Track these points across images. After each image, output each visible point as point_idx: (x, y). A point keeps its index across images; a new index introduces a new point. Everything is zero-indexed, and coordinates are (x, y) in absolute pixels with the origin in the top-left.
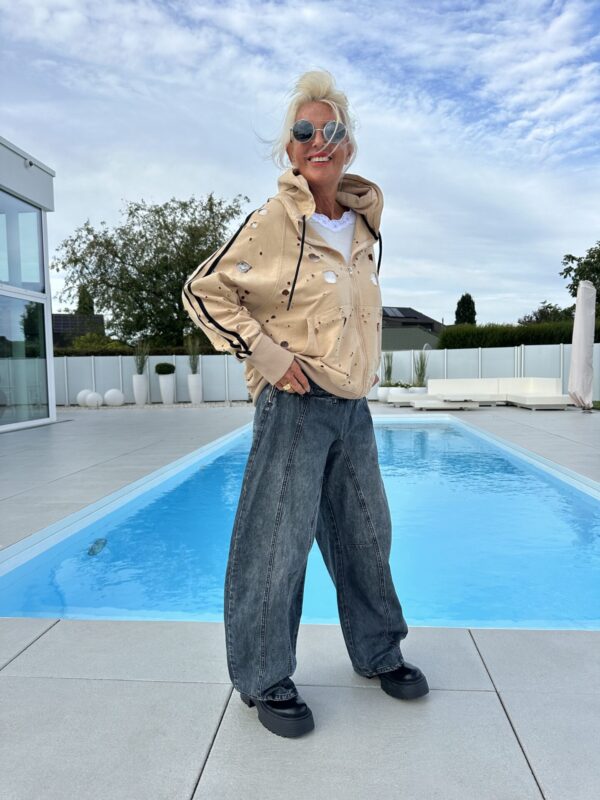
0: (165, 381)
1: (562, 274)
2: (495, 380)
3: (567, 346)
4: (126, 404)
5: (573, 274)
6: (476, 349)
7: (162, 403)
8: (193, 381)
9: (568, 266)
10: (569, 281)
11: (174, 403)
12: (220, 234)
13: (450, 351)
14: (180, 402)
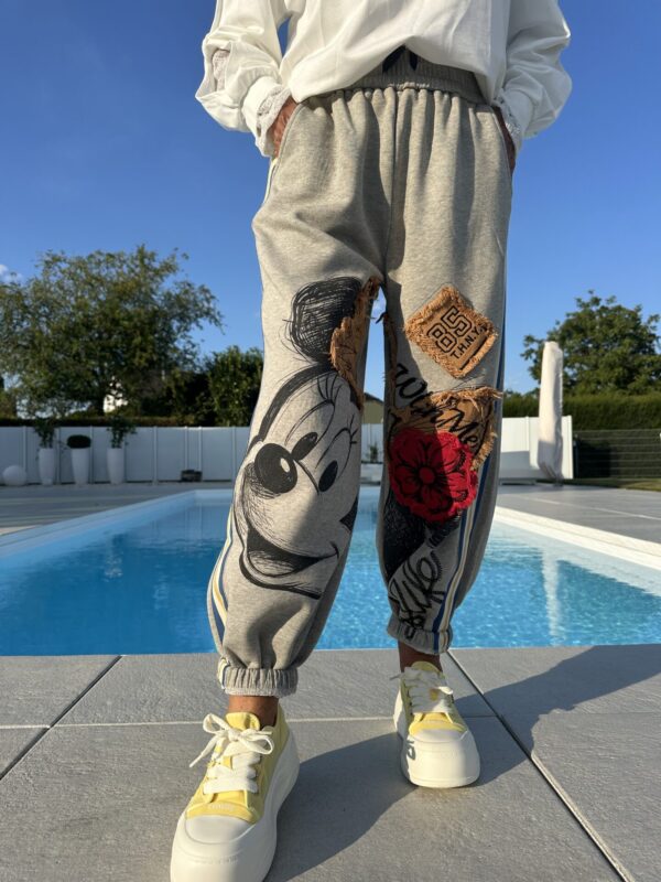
0: (79, 456)
1: (522, 355)
3: (534, 419)
4: (30, 484)
5: (534, 356)
7: (73, 483)
8: (114, 456)
9: (529, 348)
10: (530, 363)
11: (89, 483)
12: (151, 290)
14: (96, 483)
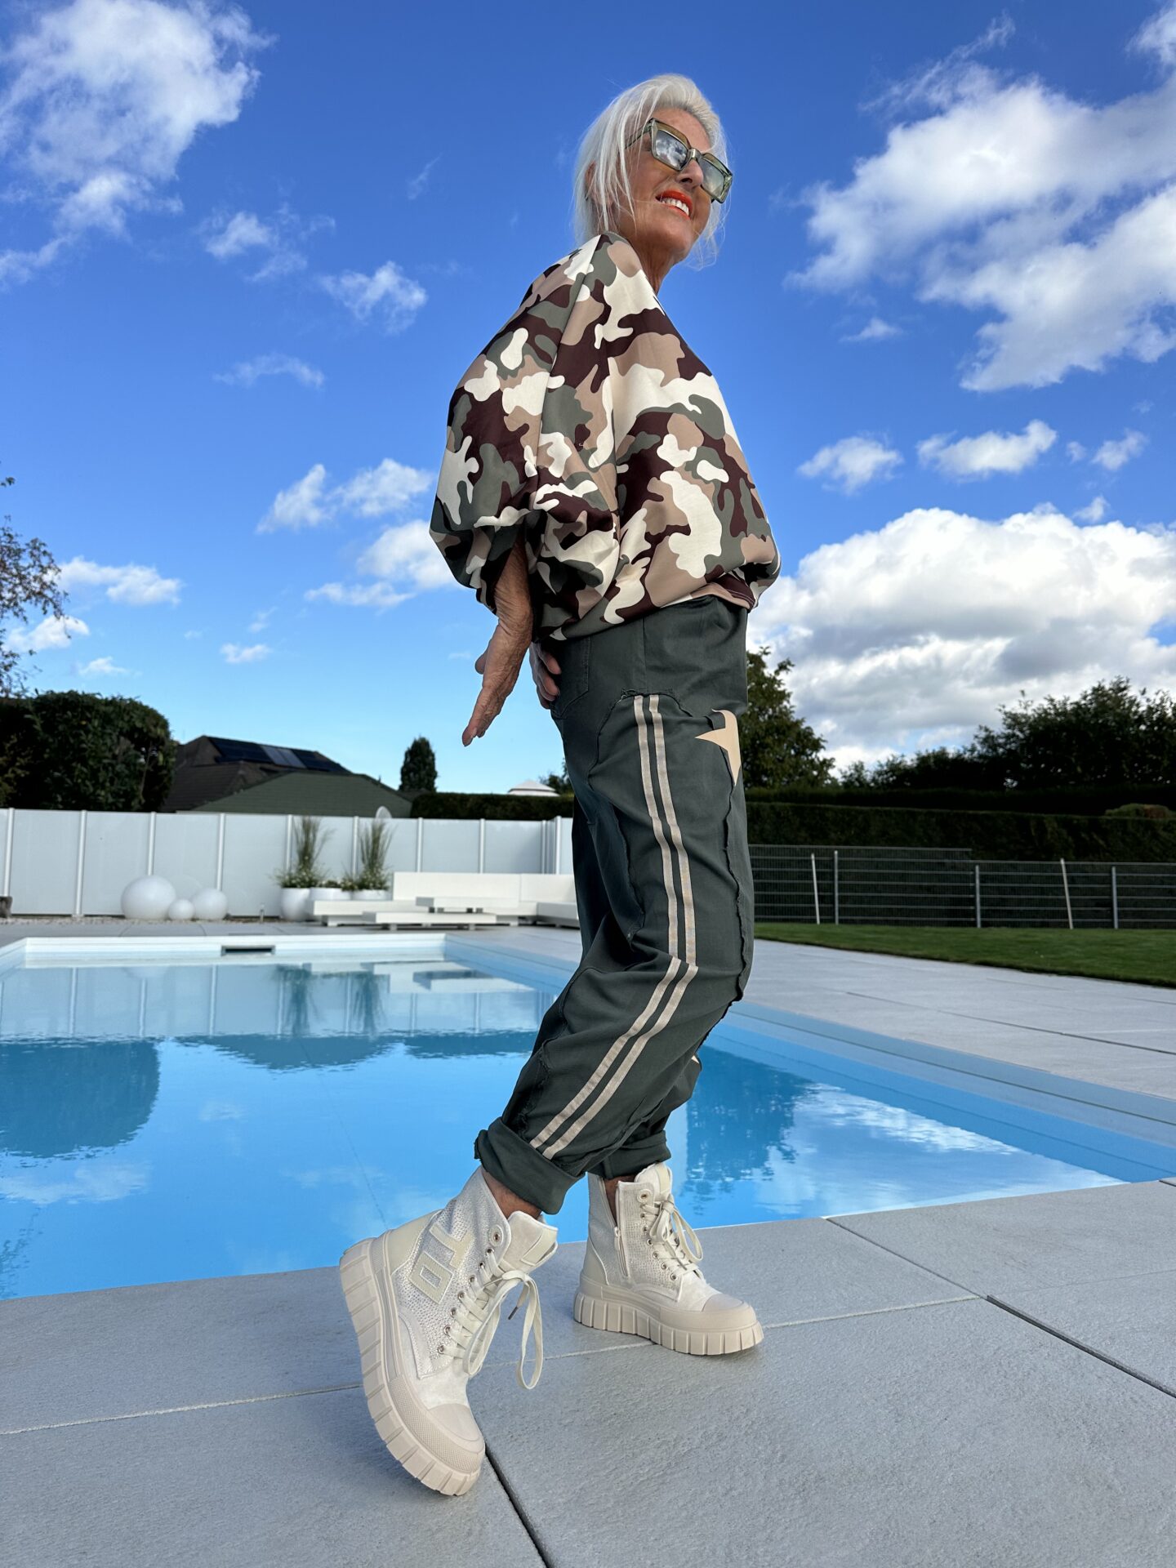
2: (516, 877)
6: (475, 822)
13: (428, 821)
